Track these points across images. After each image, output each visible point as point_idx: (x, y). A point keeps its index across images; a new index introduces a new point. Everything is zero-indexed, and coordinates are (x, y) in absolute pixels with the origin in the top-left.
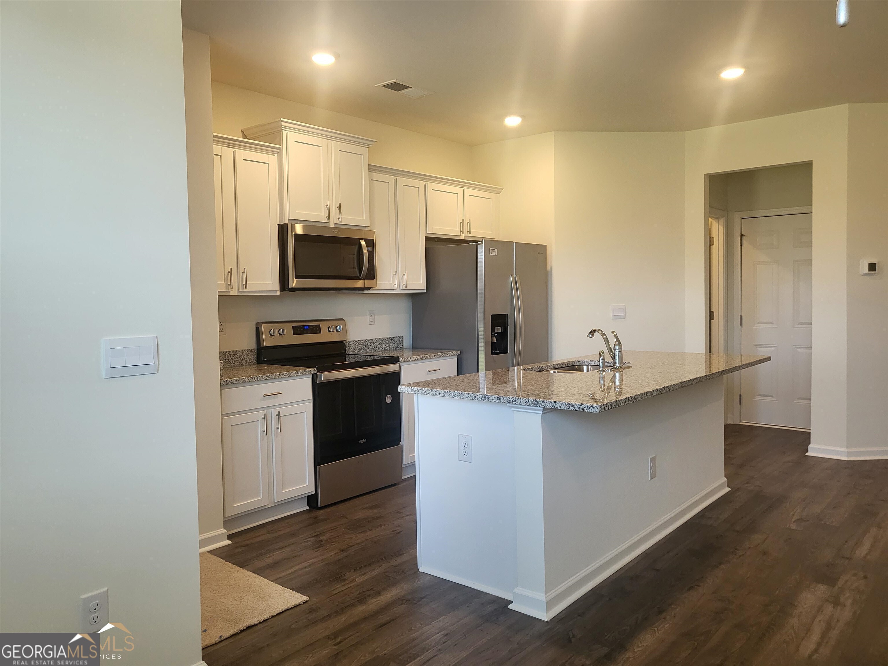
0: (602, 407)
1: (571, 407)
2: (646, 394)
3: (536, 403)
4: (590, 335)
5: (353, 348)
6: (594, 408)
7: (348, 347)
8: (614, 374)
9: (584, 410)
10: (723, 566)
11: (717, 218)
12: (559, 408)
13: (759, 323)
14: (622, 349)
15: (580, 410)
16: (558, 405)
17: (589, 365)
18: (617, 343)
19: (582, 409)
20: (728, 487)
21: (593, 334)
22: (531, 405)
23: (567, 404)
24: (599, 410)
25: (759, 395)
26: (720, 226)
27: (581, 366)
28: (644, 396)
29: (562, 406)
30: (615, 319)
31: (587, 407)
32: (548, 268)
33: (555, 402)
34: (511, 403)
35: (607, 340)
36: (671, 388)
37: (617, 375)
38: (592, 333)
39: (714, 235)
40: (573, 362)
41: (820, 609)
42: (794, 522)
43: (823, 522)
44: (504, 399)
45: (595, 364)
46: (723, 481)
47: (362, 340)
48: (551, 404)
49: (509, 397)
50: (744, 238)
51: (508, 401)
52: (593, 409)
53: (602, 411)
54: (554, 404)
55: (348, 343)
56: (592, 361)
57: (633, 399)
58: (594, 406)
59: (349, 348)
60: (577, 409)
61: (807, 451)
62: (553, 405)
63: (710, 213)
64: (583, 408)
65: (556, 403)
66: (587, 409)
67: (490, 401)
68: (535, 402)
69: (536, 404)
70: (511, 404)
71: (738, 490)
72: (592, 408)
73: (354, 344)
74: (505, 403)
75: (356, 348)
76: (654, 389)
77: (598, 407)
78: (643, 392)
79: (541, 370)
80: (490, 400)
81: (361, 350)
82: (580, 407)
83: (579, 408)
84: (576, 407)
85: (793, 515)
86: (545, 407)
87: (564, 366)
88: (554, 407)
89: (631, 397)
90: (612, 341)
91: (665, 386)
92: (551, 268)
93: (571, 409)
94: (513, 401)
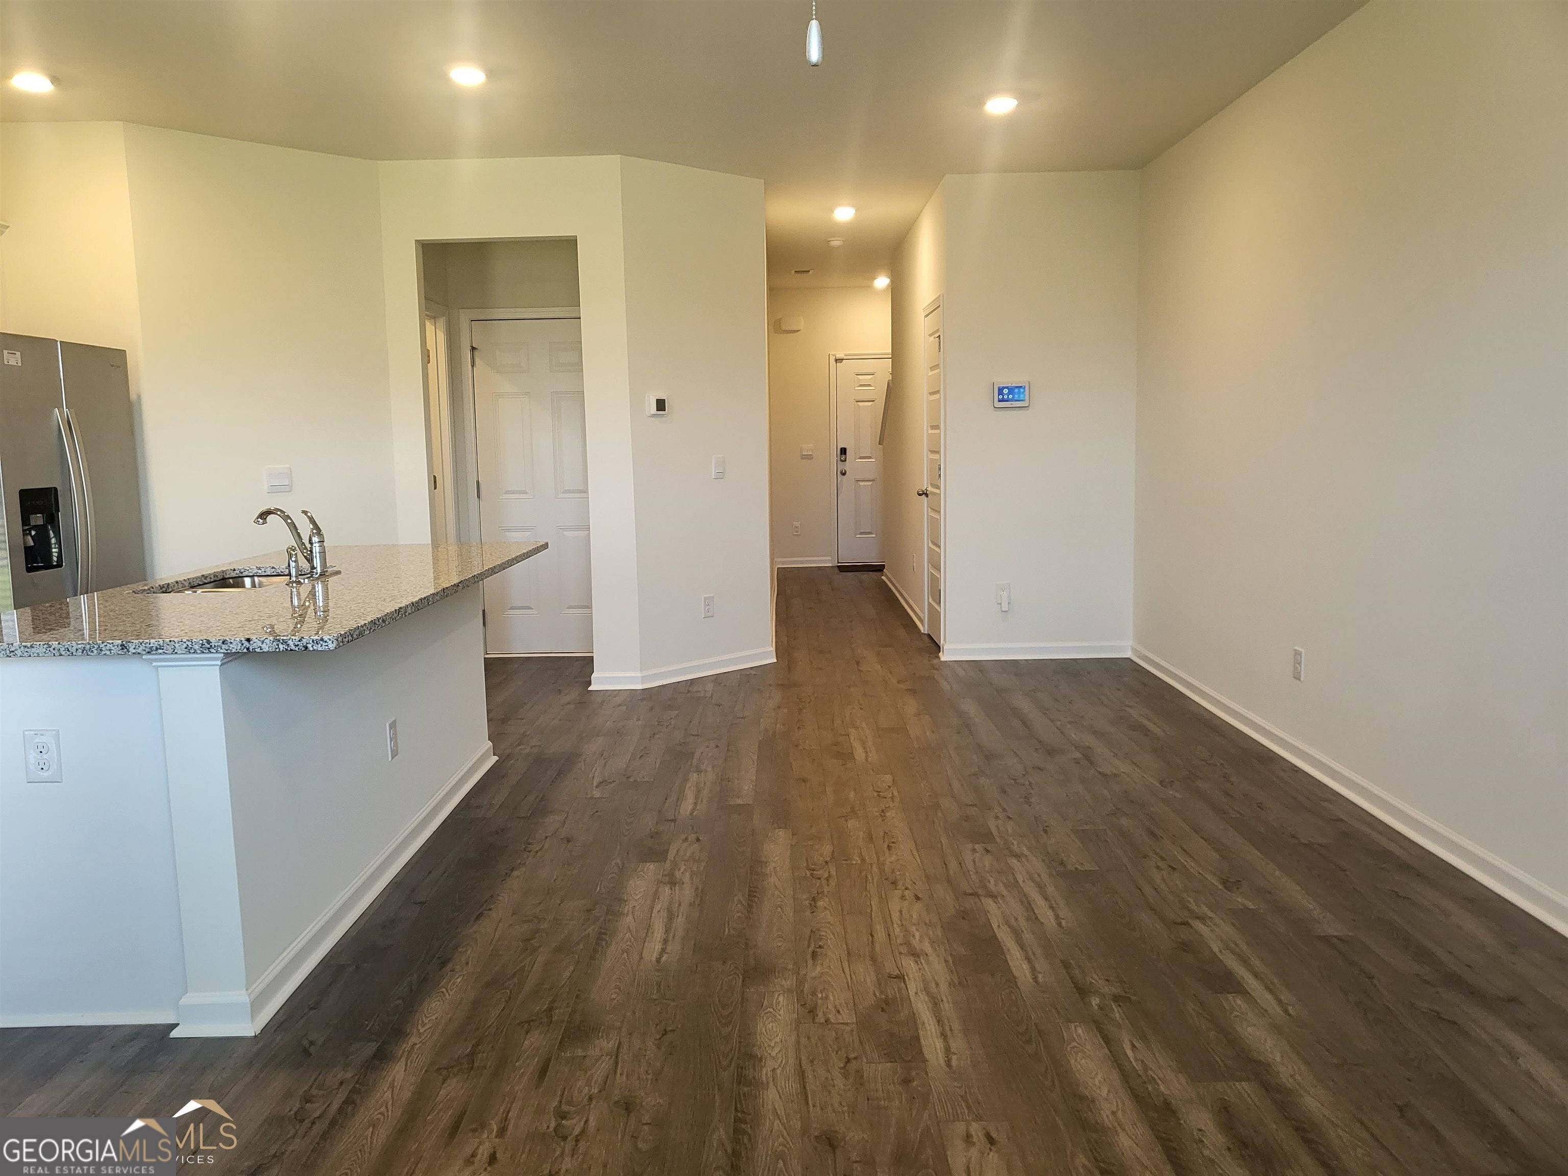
0: (339, 639)
1: (281, 646)
2: (397, 611)
3: (209, 646)
4: (259, 520)
6: (326, 642)
8: (314, 588)
9: (306, 648)
10: (515, 873)
11: (434, 318)
12: (258, 650)
13: (507, 492)
14: (323, 542)
15: (299, 649)
16: (255, 645)
17: (253, 576)
18: (315, 531)
19: (304, 646)
20: (494, 755)
21: (266, 519)
22: (199, 652)
23: (273, 642)
24: (334, 645)
25: (512, 608)
26: (437, 330)
27: (240, 579)
28: (396, 615)
29: (264, 646)
30: (272, 492)
31: (313, 641)
32: (133, 396)
33: (248, 640)
34: (154, 652)
35: (293, 527)
36: (431, 599)
37: (319, 588)
38: (264, 515)
39: (430, 345)
40: (223, 572)
41: (656, 896)
42: (597, 787)
43: (632, 780)
44: (137, 647)
45: (266, 574)
46: (487, 747)
48: (240, 645)
49: (148, 641)
50: (476, 353)
51: (147, 650)
52: (324, 644)
53: (339, 647)
54: (246, 644)
56: (259, 569)
57: (380, 621)
58: (325, 638)
60: (293, 647)
61: (590, 683)
62: (244, 645)
63: (427, 309)
64: (305, 644)
65: (251, 642)
66: (312, 646)
67: (105, 654)
68: (206, 644)
69: (209, 648)
70: (153, 654)
71: (509, 756)
72: (321, 642)
74: (139, 653)
76: (408, 604)
77: (333, 640)
78: (393, 610)
79: (166, 590)
80: (103, 653)
82: (299, 643)
83: (296, 646)
84: (290, 645)
85: (593, 777)
86: (229, 651)
87: (208, 580)
88: (248, 649)
89: (378, 619)
90: (305, 529)
91: (423, 597)
92: (139, 397)
93: (281, 649)
94: (157, 649)
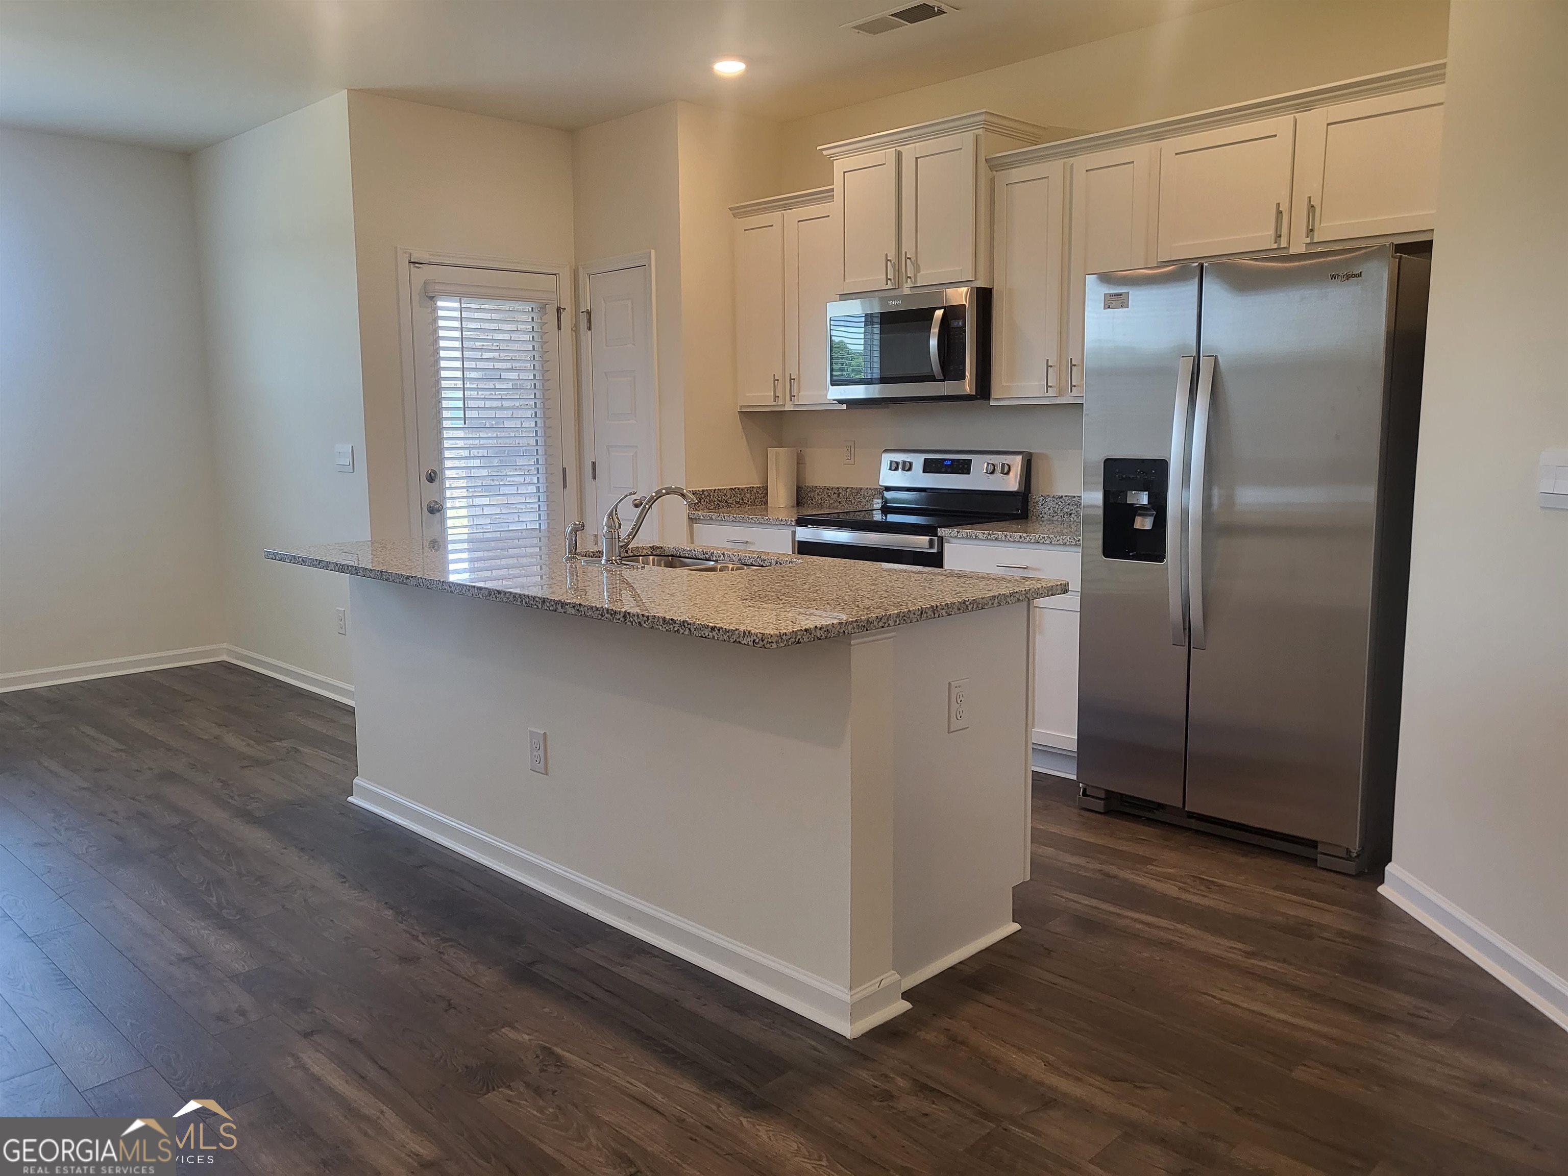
5: (1051, 509)
7: (1042, 505)
47: (1074, 497)
55: (1041, 498)
59: (1044, 508)
73: (1054, 501)
75: (1059, 510)
81: (1071, 514)
